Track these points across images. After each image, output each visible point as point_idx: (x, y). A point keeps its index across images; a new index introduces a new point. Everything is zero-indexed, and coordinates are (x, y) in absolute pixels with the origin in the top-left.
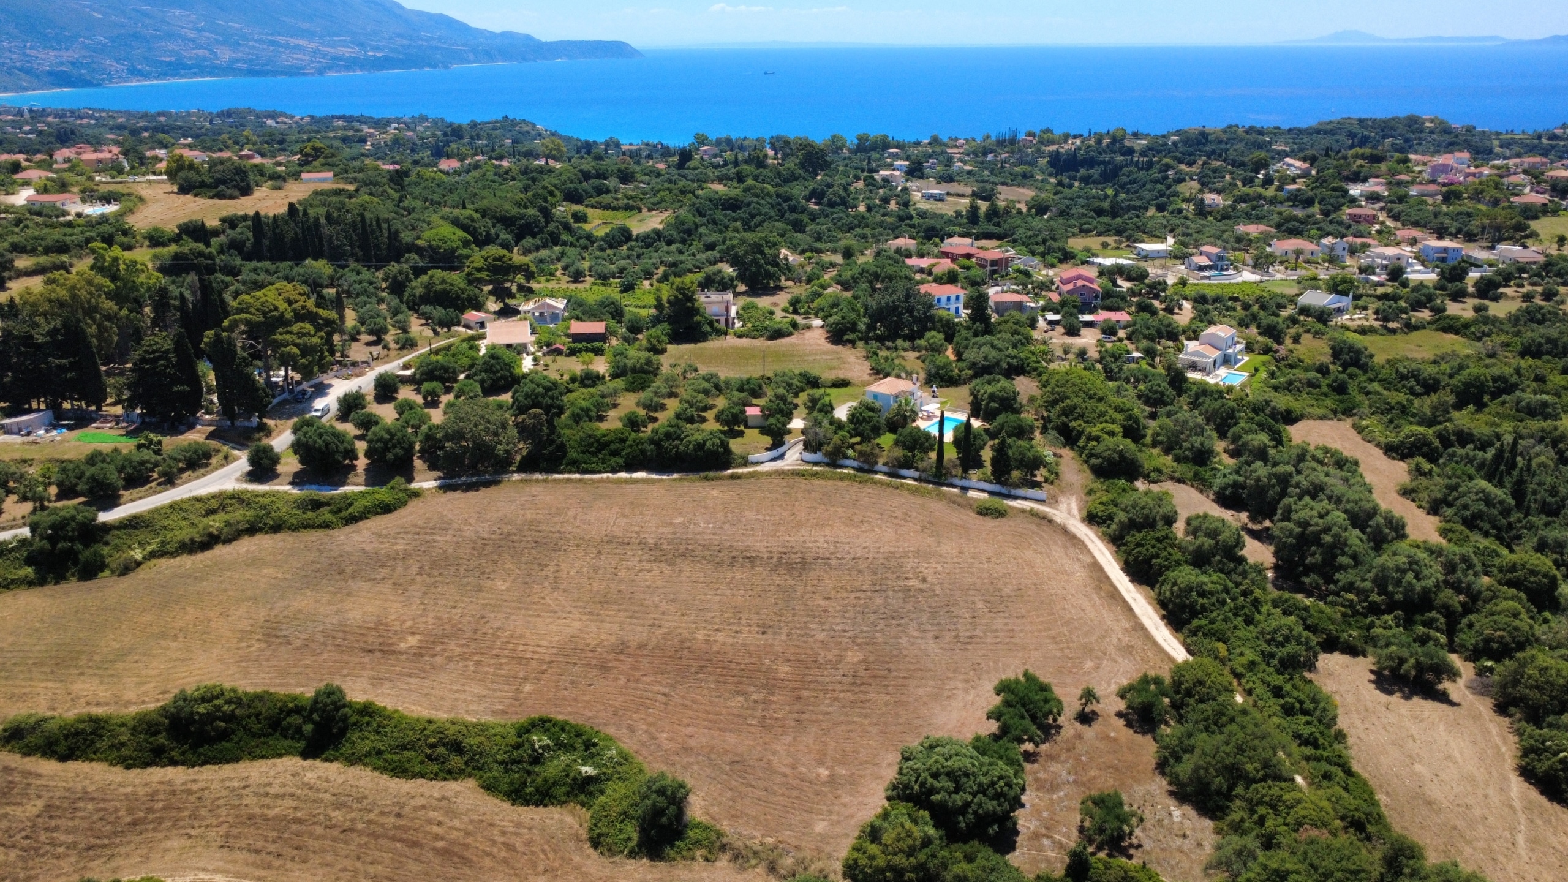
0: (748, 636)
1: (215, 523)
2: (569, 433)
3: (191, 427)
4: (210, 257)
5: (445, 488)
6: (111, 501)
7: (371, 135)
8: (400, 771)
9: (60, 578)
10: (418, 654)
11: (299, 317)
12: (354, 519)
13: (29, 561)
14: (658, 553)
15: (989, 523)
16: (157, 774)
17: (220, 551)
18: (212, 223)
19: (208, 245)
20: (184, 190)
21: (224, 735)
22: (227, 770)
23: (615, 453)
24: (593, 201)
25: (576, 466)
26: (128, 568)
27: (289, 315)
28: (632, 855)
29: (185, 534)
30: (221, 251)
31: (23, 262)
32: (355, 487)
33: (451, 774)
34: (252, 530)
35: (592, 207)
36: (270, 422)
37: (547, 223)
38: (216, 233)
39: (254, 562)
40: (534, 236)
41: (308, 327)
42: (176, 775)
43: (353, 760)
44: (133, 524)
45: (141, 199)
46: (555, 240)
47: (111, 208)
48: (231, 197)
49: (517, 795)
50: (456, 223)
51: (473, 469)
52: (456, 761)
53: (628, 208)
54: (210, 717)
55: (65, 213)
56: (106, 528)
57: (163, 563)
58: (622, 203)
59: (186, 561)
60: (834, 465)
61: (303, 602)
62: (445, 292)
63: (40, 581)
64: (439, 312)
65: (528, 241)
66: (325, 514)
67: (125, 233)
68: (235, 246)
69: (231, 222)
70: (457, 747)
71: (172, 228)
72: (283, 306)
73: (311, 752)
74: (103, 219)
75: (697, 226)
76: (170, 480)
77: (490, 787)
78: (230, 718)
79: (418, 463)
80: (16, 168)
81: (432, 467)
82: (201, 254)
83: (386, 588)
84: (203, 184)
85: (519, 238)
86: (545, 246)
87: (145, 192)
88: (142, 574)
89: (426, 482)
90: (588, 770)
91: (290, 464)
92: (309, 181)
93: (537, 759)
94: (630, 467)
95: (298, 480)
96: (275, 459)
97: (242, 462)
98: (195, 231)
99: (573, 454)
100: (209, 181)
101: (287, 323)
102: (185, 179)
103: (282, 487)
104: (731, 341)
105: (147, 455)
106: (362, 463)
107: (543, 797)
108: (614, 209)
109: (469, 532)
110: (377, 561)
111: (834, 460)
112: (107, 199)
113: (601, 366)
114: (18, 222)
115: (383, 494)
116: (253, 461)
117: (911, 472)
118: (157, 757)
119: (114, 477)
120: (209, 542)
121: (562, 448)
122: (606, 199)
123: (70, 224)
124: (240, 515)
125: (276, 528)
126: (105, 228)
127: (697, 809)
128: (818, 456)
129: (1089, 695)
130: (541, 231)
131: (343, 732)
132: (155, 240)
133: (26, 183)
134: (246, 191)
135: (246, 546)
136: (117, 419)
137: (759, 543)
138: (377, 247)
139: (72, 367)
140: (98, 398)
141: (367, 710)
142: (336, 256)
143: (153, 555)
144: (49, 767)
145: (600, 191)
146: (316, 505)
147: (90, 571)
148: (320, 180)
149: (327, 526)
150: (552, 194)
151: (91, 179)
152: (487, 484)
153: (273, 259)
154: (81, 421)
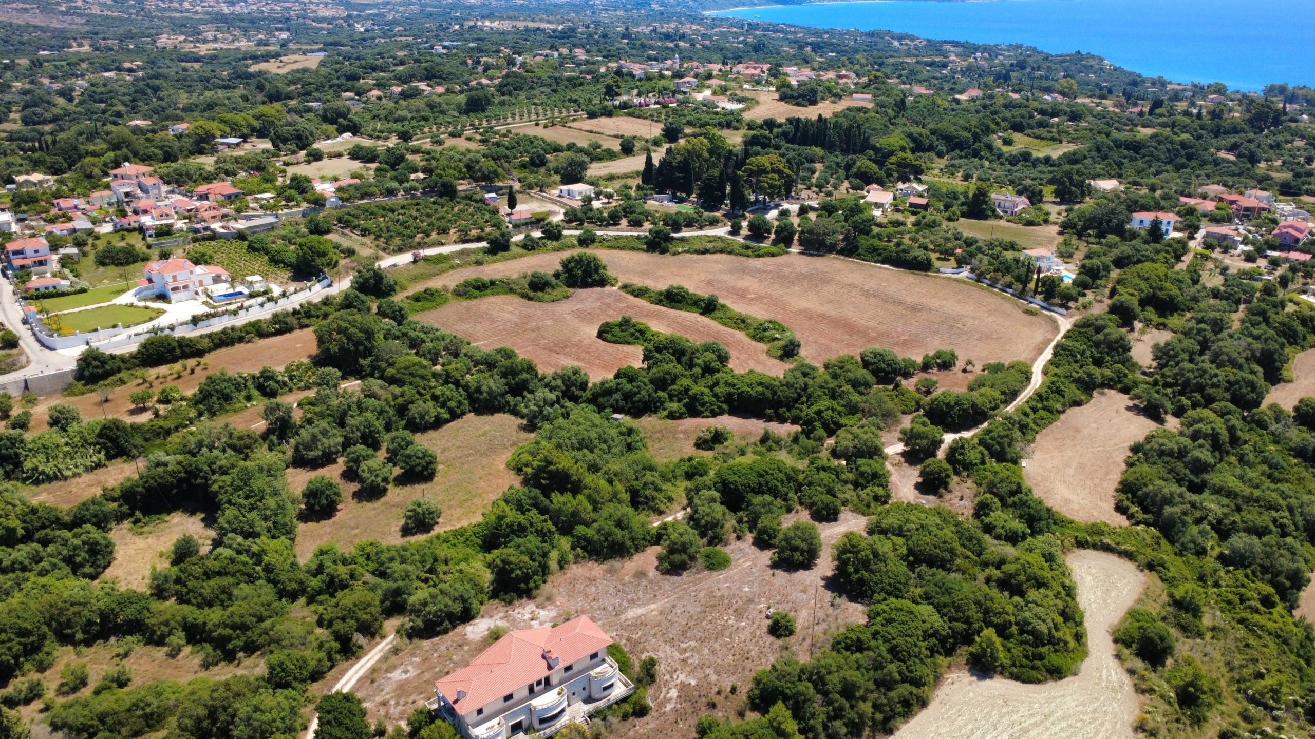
0: (873, 324)
1: (709, 246)
2: (864, 242)
3: (718, 210)
4: (769, 139)
5: (801, 253)
6: (678, 230)
7: (954, 61)
8: (725, 324)
9: (653, 251)
10: (753, 299)
11: (774, 171)
12: (759, 256)
13: (646, 243)
14: (866, 293)
15: (1025, 316)
16: (658, 307)
17: (708, 256)
18: (781, 120)
19: (771, 132)
20: (782, 99)
21: (680, 302)
22: (678, 312)
23: (879, 255)
24: (1030, 131)
25: (860, 257)
26: (675, 254)
27: (769, 169)
28: (776, 358)
29: (698, 246)
30: (777, 137)
31: (688, 130)
32: (766, 245)
33: (739, 329)
34: (722, 252)
35: (1029, 136)
36: (748, 215)
37: (974, 142)
38: (780, 126)
39: (717, 262)
40: (961, 150)
41: (776, 176)
42: (663, 309)
43: (714, 319)
44: (682, 239)
45: (757, 103)
46: (976, 154)
47: (741, 106)
48: (804, 106)
49: (754, 338)
50: (910, 136)
51: (818, 249)
52: (742, 326)
53: (1053, 139)
54: (677, 294)
55: (717, 107)
56: (673, 238)
57: (688, 255)
58: (1049, 135)
59: (695, 256)
60: (978, 281)
61: (725, 277)
62: (865, 173)
63: (647, 251)
64: (856, 181)
65: (957, 152)
66: (749, 252)
67: (738, 121)
68: (785, 134)
69: (790, 121)
70: (743, 321)
71: (759, 121)
72: (767, 165)
73: (703, 314)
74: (732, 113)
75: (1085, 157)
76: (701, 228)
77: (747, 335)
78: (683, 297)
79: (795, 242)
80: (709, 76)
81: (800, 245)
82: (765, 137)
83: (756, 280)
84: (792, 97)
85: (953, 150)
86: (966, 157)
87: (762, 98)
88: (679, 257)
89: (795, 249)
90: (777, 336)
91: (745, 231)
92: (857, 99)
93: (765, 330)
94: (883, 262)
95: (747, 238)
96: (740, 228)
97: (729, 228)
98: (770, 124)
99: (860, 251)
100: (795, 94)
101: (768, 173)
102: (784, 93)
103: (740, 239)
104: (1002, 223)
105: (696, 216)
106: (773, 236)
107: (761, 340)
108: (1042, 139)
109: (798, 270)
110: (759, 271)
111: (980, 278)
112: (740, 101)
113: (912, 219)
114: (696, 109)
115: (774, 250)
116: (732, 227)
117: (1011, 291)
118: (659, 302)
119: (681, 221)
120: (705, 252)
121: (857, 248)
122: (1042, 131)
123: (717, 113)
124: (719, 245)
125: (730, 253)
126: (730, 118)
127: (803, 352)
128: (973, 276)
129: (969, 363)
130: (969, 147)
131: (714, 310)
132: (751, 127)
133: (709, 87)
134: (813, 103)
135: (717, 256)
136: (693, 202)
137: (909, 300)
138: (855, 145)
139: (683, 178)
140: (689, 195)
141: (723, 306)
142: (830, 147)
143: (685, 252)
144: (631, 298)
145: (1040, 125)
146: (748, 247)
147: (664, 251)
148: (864, 100)
149: (748, 256)
150: (997, 124)
151: (741, 87)
152: (818, 256)
153: (799, 145)
154: (681, 201)
